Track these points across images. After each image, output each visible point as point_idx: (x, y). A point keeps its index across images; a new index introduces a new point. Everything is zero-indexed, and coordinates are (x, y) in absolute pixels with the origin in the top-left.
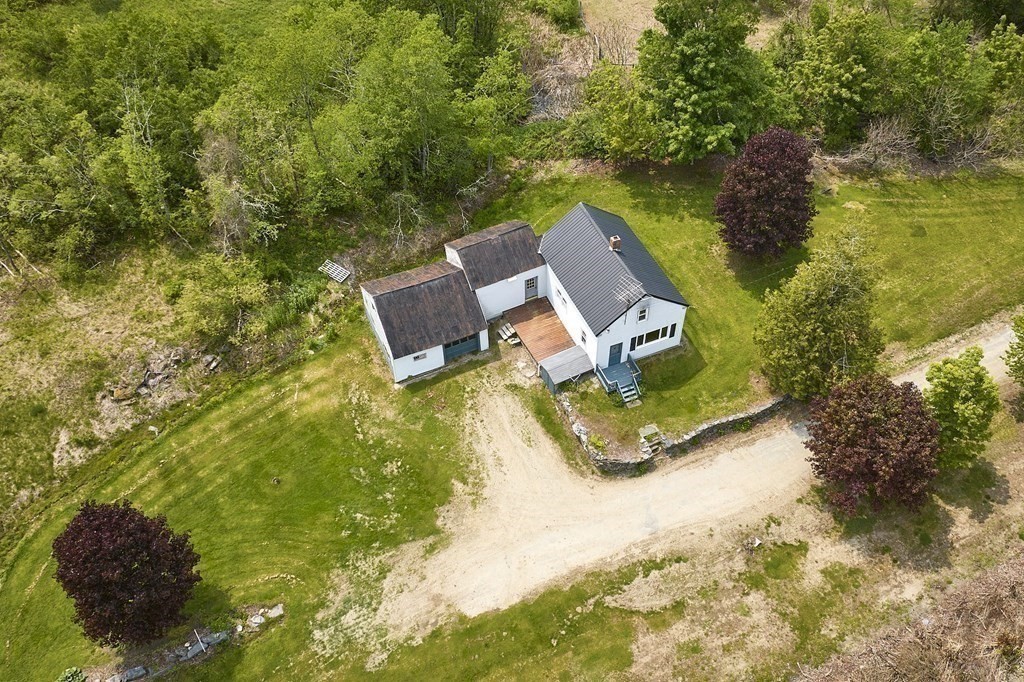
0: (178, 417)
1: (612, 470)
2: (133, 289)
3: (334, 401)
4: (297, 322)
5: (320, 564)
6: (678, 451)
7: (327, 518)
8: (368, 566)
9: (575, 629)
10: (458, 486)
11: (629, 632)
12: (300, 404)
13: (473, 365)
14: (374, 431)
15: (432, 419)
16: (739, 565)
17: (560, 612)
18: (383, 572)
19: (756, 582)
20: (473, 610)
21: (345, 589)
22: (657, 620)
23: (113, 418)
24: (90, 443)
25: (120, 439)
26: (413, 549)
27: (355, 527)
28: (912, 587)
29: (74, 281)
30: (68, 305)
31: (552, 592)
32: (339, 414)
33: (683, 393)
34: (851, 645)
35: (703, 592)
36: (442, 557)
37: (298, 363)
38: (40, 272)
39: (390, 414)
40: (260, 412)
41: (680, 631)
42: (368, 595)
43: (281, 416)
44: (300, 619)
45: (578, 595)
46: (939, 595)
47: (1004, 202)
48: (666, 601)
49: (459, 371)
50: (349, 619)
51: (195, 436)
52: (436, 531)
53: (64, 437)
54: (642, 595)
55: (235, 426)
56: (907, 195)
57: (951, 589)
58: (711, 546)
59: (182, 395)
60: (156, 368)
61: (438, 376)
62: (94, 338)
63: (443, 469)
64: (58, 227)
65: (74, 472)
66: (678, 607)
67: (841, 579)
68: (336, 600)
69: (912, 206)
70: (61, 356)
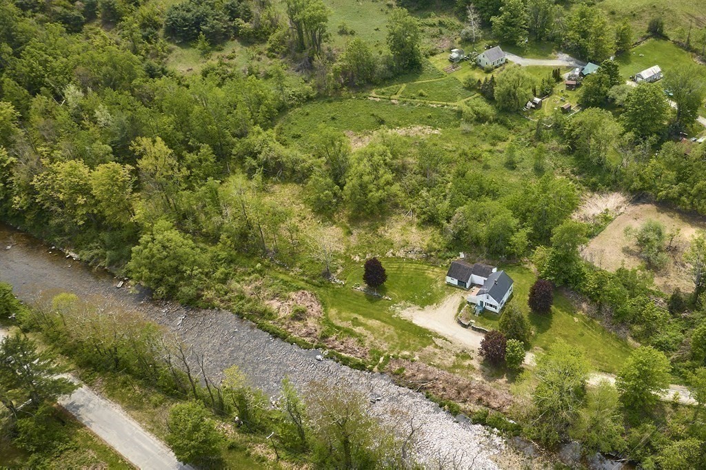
0: (410, 261)
1: (460, 322)
2: (426, 234)
3: (434, 277)
4: (445, 259)
5: (403, 298)
6: (474, 329)
7: (412, 293)
8: (408, 304)
9: (424, 337)
10: (435, 304)
11: (430, 344)
12: (429, 273)
13: (462, 289)
14: (434, 286)
15: (444, 292)
16: (458, 352)
17: (424, 333)
18: (410, 306)
19: (457, 356)
20: (413, 322)
21: (402, 304)
22: (436, 346)
23: (401, 254)
24: (394, 255)
25: (399, 258)
26: (418, 307)
27: (414, 297)
28: (478, 378)
29: (419, 225)
30: (414, 229)
31: (427, 330)
32: (432, 279)
33: (487, 321)
34: (457, 375)
35: (448, 350)
36: (420, 312)
37: (437, 267)
38: (416, 220)
39: (439, 286)
40: (422, 270)
41: (437, 351)
42: (403, 308)
43: (424, 273)
44: (393, 302)
45: (430, 333)
46: (481, 383)
47: (612, 346)
48: (441, 346)
49: (458, 288)
50: (397, 308)
51: (409, 266)
52: (423, 308)
53: (392, 251)
54: (439, 342)
55: (416, 269)
56: (592, 327)
57: (484, 385)
58: (458, 345)
59: (414, 258)
60: (415, 250)
61: (455, 286)
62: (412, 237)
63: (436, 300)
64: (424, 213)
65: (388, 257)
66: (442, 348)
67: (470, 368)
68: (399, 304)
69: (590, 329)
70: (404, 237)
